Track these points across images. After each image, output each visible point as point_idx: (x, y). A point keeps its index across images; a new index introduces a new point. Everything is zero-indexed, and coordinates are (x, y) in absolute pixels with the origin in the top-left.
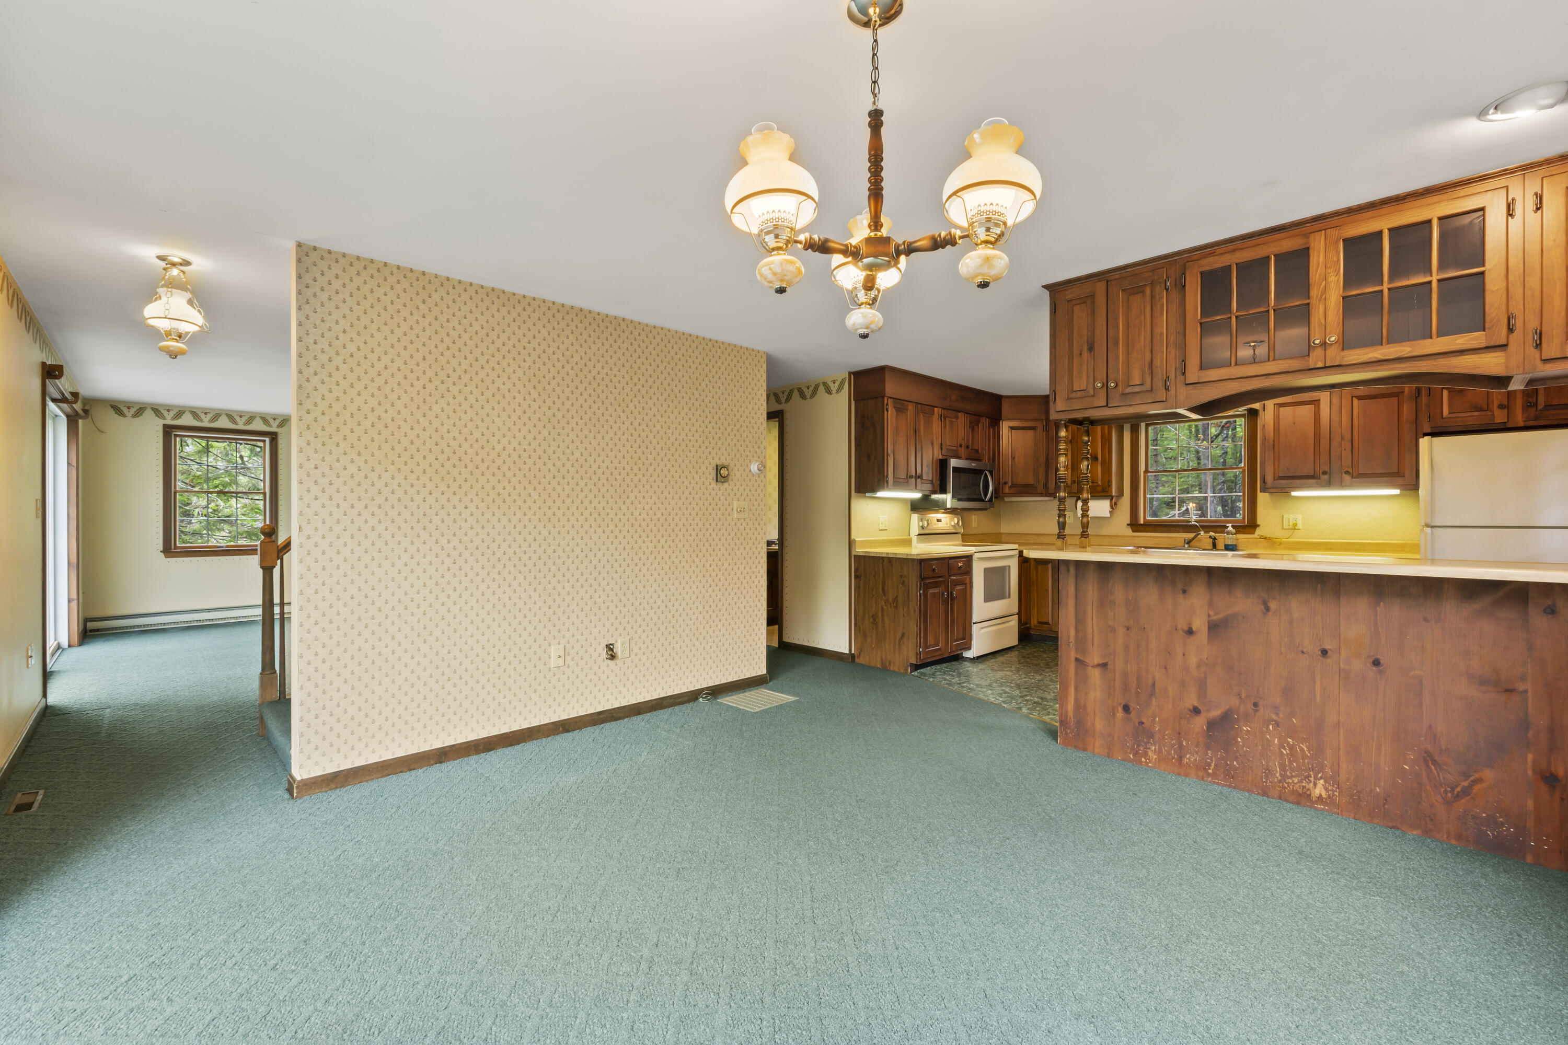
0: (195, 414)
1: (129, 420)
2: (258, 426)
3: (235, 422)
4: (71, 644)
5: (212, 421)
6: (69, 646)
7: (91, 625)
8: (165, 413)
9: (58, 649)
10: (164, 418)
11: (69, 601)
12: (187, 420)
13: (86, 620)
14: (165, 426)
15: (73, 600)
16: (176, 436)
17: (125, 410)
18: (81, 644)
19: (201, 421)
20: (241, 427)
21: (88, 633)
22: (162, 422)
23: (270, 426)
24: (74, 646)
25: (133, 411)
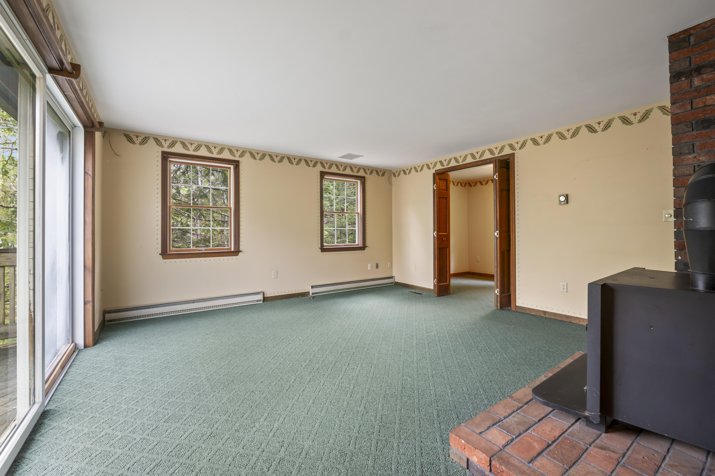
0: (184, 145)
1: (137, 146)
2: (226, 155)
3: (211, 152)
4: (87, 344)
5: (195, 150)
6: (85, 346)
7: (108, 316)
8: (163, 142)
9: (74, 352)
10: (162, 146)
11: (85, 303)
12: (178, 149)
13: (105, 312)
14: (163, 153)
15: (89, 302)
16: (170, 161)
17: (134, 138)
18: (94, 346)
19: (188, 150)
20: (215, 156)
21: (106, 323)
22: (161, 149)
23: (234, 156)
24: (89, 347)
25: (140, 139)
